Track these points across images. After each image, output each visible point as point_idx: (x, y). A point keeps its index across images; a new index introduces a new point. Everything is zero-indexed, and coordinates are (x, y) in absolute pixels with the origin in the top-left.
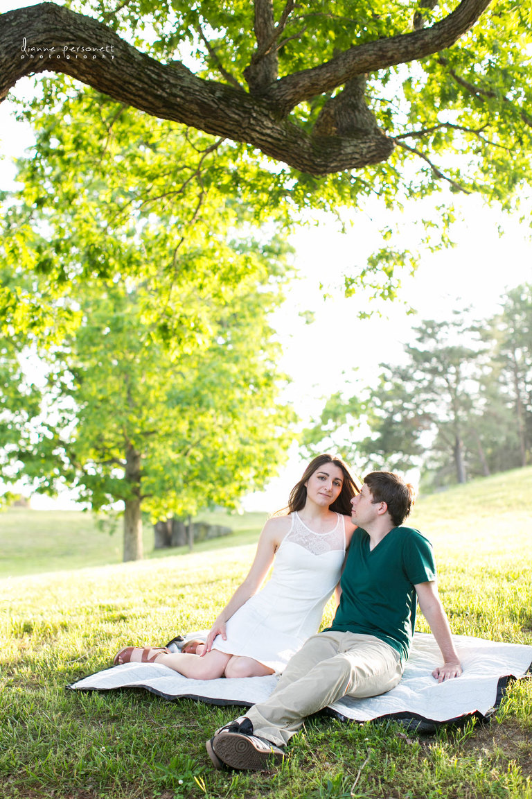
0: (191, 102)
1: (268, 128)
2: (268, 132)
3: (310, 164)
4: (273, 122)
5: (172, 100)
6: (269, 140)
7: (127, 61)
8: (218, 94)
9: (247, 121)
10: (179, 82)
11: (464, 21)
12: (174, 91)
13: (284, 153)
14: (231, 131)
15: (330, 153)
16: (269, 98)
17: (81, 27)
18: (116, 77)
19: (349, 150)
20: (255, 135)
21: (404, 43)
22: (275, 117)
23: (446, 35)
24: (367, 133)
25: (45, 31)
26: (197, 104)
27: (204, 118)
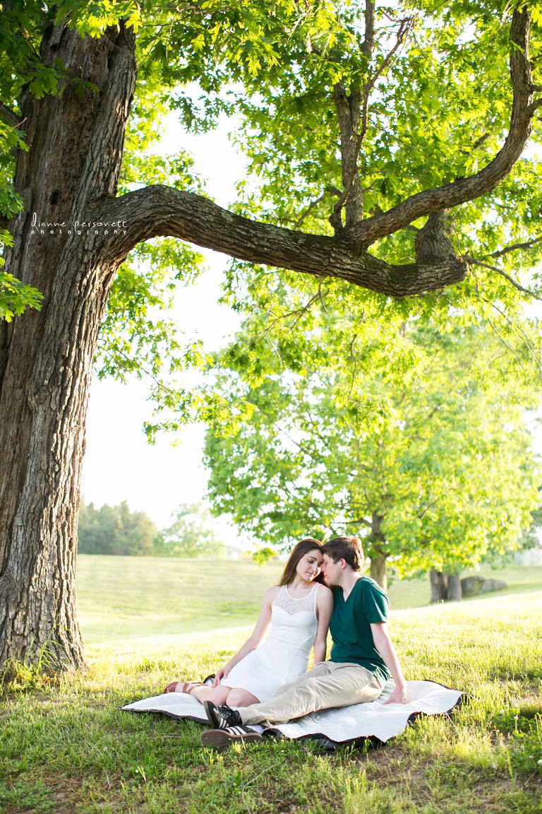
0: (277, 250)
1: (348, 264)
2: (349, 267)
3: (391, 289)
4: (351, 259)
5: (260, 250)
6: (350, 273)
7: (219, 224)
8: (300, 241)
9: (327, 260)
10: (266, 235)
11: (499, 171)
12: (262, 243)
13: (366, 282)
14: (315, 269)
15: (408, 279)
16: (348, 240)
17: (181, 201)
18: (211, 236)
19: (425, 276)
20: (335, 270)
21: (451, 190)
22: (353, 255)
23: (485, 182)
24: (442, 259)
25: (151, 208)
26: (282, 251)
27: (290, 261)
